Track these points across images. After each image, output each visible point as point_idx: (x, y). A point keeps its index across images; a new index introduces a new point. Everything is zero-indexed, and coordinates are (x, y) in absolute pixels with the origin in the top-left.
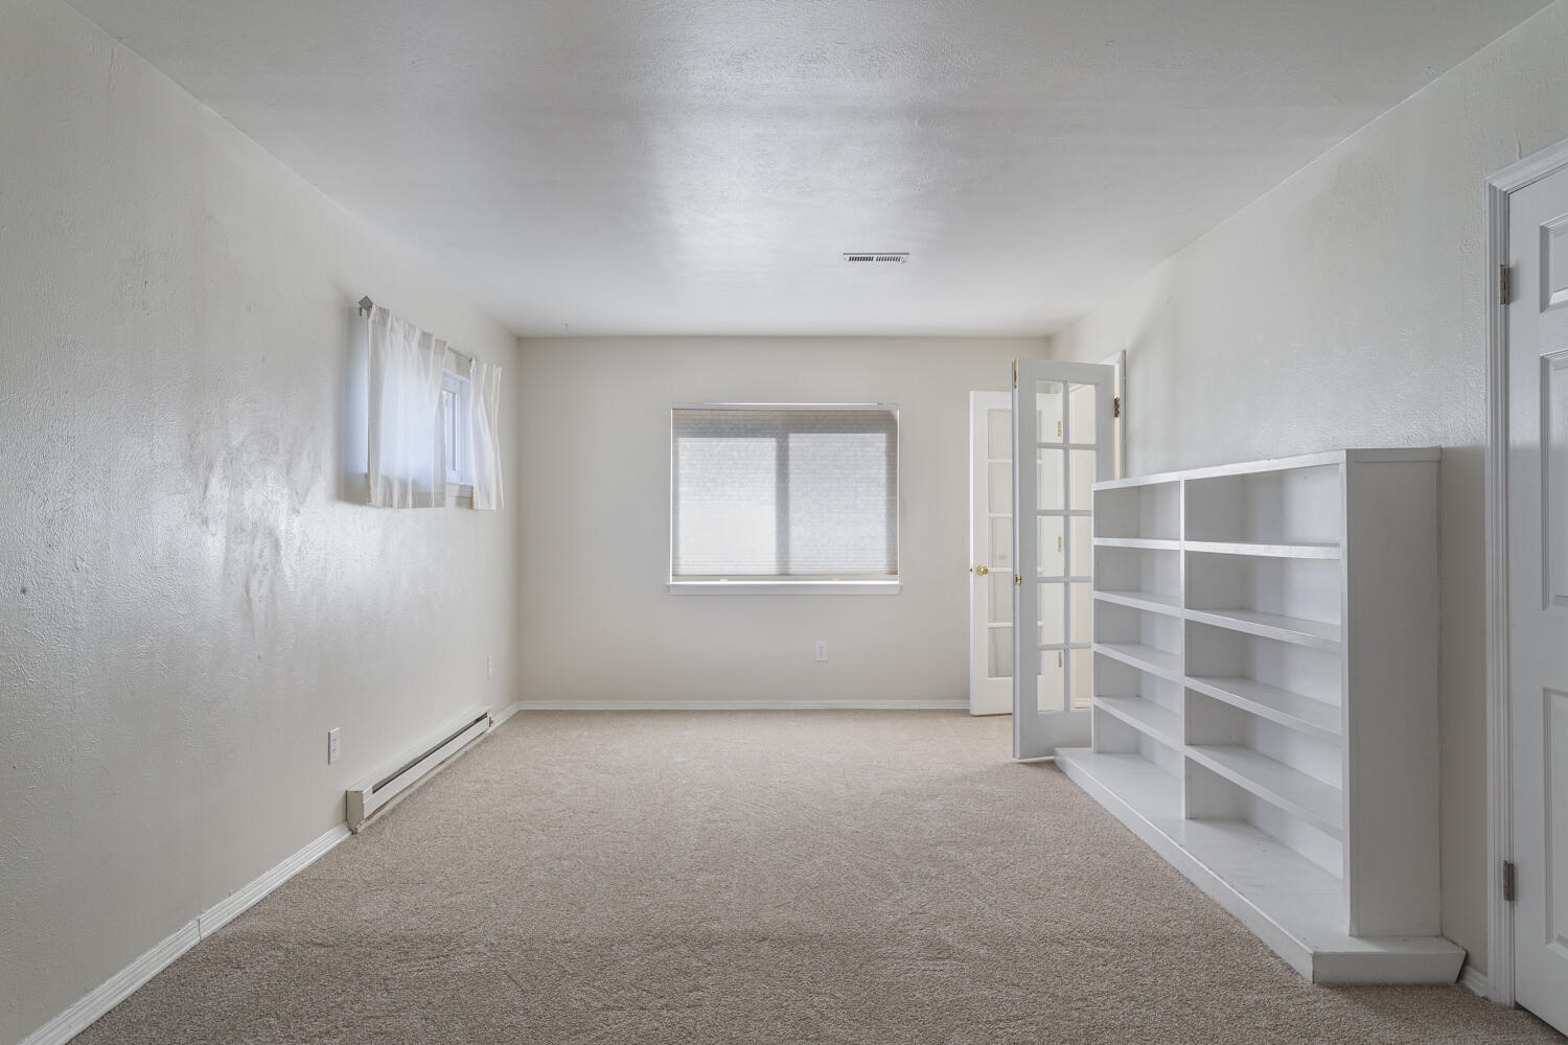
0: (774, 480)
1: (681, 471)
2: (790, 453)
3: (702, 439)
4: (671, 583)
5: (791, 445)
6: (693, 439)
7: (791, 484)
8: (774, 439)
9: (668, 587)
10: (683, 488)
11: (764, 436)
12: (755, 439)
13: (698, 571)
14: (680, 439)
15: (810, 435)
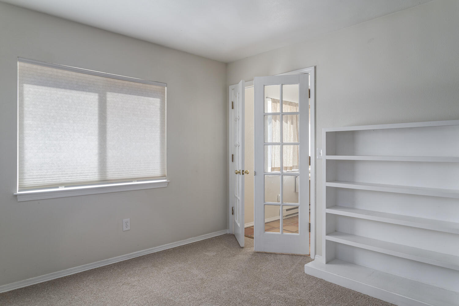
0: (97, 121)
1: (26, 109)
2: (108, 104)
3: (44, 88)
4: (18, 193)
5: (108, 99)
6: (36, 86)
7: (108, 124)
8: (97, 94)
9: (16, 196)
10: (28, 121)
11: (90, 91)
12: (85, 93)
13: (41, 182)
14: (25, 85)
15: (120, 94)
